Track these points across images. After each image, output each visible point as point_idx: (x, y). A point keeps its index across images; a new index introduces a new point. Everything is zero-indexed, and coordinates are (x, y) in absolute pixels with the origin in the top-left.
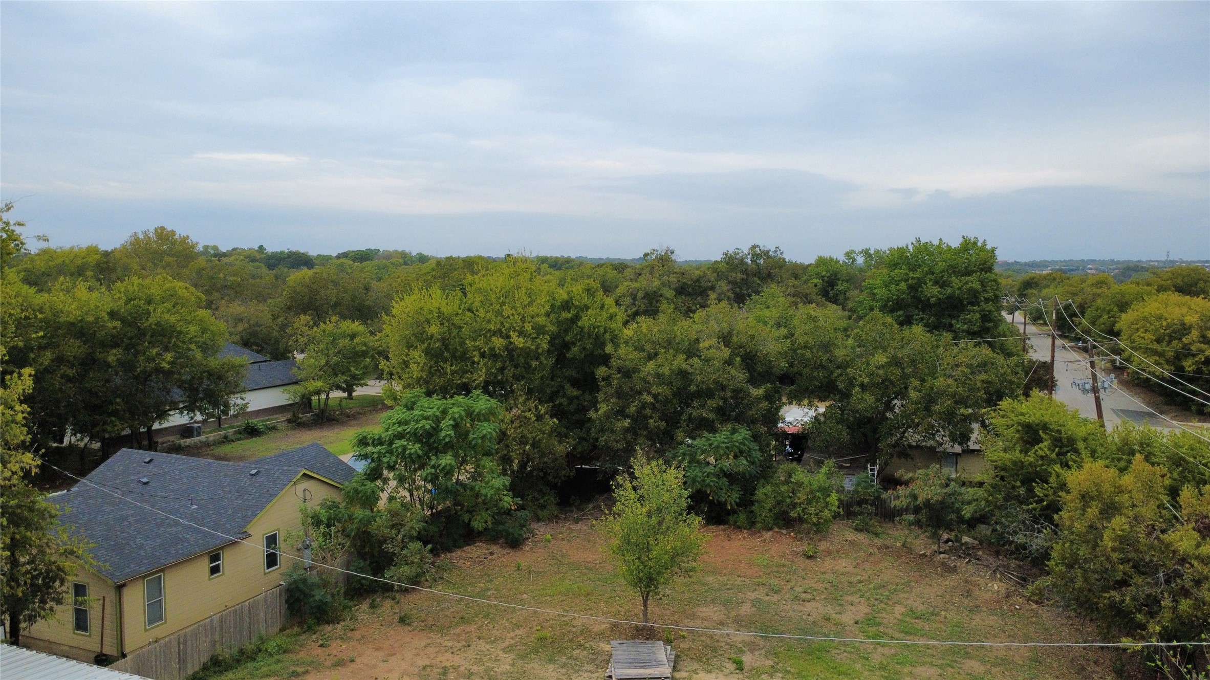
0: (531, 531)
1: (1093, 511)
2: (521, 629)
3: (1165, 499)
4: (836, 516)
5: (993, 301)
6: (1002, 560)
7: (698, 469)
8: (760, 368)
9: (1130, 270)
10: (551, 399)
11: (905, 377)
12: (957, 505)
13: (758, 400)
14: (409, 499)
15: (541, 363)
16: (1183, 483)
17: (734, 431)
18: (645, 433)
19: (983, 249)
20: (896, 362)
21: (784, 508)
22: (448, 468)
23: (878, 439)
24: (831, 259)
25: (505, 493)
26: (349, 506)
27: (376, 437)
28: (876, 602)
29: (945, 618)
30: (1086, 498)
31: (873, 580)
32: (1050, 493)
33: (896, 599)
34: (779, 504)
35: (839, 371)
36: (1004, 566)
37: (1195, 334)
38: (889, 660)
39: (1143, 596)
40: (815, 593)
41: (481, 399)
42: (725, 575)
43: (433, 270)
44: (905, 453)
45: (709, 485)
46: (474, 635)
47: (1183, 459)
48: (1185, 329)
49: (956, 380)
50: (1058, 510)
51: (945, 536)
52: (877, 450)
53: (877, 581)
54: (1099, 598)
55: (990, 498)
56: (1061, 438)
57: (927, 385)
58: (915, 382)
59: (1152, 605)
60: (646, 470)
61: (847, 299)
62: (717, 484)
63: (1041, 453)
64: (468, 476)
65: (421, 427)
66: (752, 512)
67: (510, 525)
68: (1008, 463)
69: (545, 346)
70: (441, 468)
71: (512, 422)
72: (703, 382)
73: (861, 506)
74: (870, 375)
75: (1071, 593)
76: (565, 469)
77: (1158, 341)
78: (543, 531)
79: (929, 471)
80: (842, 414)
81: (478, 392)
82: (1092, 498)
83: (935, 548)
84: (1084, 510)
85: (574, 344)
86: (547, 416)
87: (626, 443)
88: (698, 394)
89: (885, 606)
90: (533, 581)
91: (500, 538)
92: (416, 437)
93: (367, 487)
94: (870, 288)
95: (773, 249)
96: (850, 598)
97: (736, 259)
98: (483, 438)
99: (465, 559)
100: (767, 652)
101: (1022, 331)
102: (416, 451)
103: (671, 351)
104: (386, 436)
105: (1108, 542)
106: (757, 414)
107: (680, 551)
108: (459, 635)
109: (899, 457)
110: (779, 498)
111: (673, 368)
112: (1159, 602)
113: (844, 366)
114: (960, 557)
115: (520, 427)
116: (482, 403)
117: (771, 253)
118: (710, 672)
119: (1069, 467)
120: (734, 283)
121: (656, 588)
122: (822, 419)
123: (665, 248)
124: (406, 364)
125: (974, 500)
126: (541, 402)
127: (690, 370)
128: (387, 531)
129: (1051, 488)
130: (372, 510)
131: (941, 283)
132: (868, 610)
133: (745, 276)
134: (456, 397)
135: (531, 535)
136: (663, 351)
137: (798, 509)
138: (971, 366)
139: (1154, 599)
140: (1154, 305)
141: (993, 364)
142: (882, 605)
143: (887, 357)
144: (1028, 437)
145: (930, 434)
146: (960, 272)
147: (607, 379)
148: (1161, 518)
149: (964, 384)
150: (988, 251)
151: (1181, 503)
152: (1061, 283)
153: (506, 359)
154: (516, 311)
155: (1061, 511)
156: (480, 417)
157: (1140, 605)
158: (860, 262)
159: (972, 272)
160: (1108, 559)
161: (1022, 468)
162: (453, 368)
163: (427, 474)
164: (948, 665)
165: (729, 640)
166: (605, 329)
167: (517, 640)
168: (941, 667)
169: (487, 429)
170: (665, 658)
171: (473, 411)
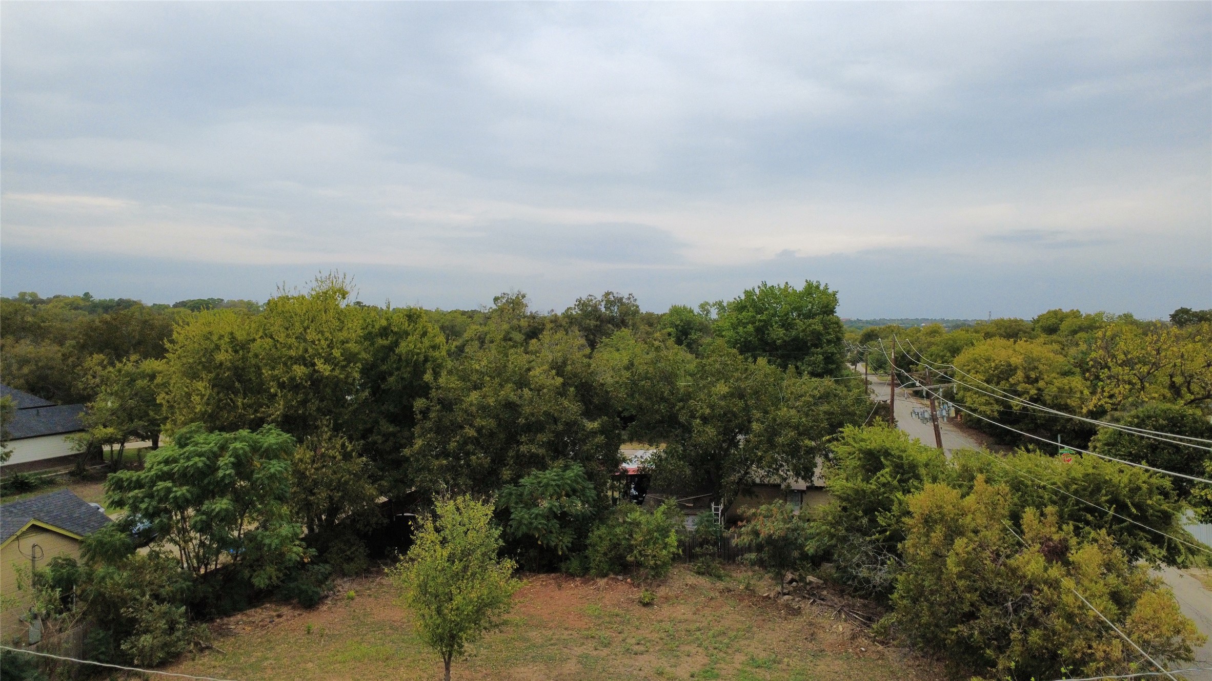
0: (332, 588)
1: (937, 535)
3: (1007, 523)
4: (676, 558)
5: (835, 342)
6: (847, 599)
7: (524, 510)
8: (596, 400)
10: (364, 437)
11: (747, 409)
12: (799, 541)
13: (594, 433)
16: (1023, 507)
17: (566, 467)
19: (825, 292)
20: (738, 393)
21: (621, 551)
22: (223, 514)
23: (721, 475)
24: (685, 308)
25: (297, 543)
26: (89, 563)
28: (715, 651)
29: (788, 665)
30: (928, 522)
31: (713, 627)
32: (893, 522)
33: (736, 646)
34: (614, 547)
35: (681, 404)
36: (849, 605)
37: (1020, 375)
39: (992, 629)
40: (648, 644)
41: (273, 433)
42: (551, 628)
44: (750, 490)
45: (536, 528)
48: (1011, 370)
49: (799, 411)
50: (902, 539)
51: (789, 576)
52: (720, 485)
53: (717, 628)
54: (946, 634)
55: (833, 530)
56: (902, 464)
57: (770, 416)
58: (757, 414)
59: (1001, 638)
60: (451, 506)
61: (699, 346)
62: (546, 527)
63: (882, 480)
65: (192, 465)
66: (586, 557)
67: (304, 582)
68: (851, 492)
69: (357, 375)
70: (214, 513)
71: (312, 461)
72: (533, 415)
73: (702, 548)
74: (712, 406)
75: (917, 629)
77: (988, 381)
78: (347, 588)
79: (773, 507)
80: (684, 450)
81: (272, 427)
82: (935, 522)
83: (779, 589)
84: (927, 536)
85: (391, 374)
86: (354, 454)
88: (528, 428)
89: (724, 655)
90: (324, 646)
91: (292, 598)
92: (184, 477)
95: (626, 296)
96: (687, 648)
97: (590, 305)
98: (271, 478)
99: (245, 623)
101: (864, 378)
102: (183, 494)
103: (499, 382)
104: (147, 477)
105: (952, 565)
106: (592, 449)
107: (488, 602)
109: (744, 496)
110: (615, 541)
111: (500, 398)
112: (1007, 634)
113: (688, 396)
114: (804, 597)
115: (322, 467)
116: (272, 437)
117: (624, 300)
119: (909, 492)
120: (586, 329)
121: (461, 646)
122: (664, 456)
123: (516, 291)
124: (188, 397)
125: (818, 534)
126: (350, 439)
127: (519, 402)
129: (894, 515)
131: (787, 326)
132: (706, 660)
133: (598, 323)
134: (241, 432)
135: (331, 593)
137: (635, 552)
138: (814, 396)
139: (1003, 632)
140: (982, 349)
141: (835, 396)
142: (721, 654)
143: (729, 387)
144: (870, 464)
145: (774, 469)
146: (804, 315)
147: (425, 413)
148: (1006, 543)
149: (807, 415)
150: (829, 295)
151: (1023, 527)
152: (898, 333)
153: (309, 391)
154: (323, 335)
155: (905, 539)
156: (269, 454)
157: (988, 639)
158: (714, 314)
159: (816, 315)
160: (954, 589)
161: (864, 497)
162: (246, 401)
163: (196, 522)
166: (426, 357)
169: (275, 466)
171: (261, 447)
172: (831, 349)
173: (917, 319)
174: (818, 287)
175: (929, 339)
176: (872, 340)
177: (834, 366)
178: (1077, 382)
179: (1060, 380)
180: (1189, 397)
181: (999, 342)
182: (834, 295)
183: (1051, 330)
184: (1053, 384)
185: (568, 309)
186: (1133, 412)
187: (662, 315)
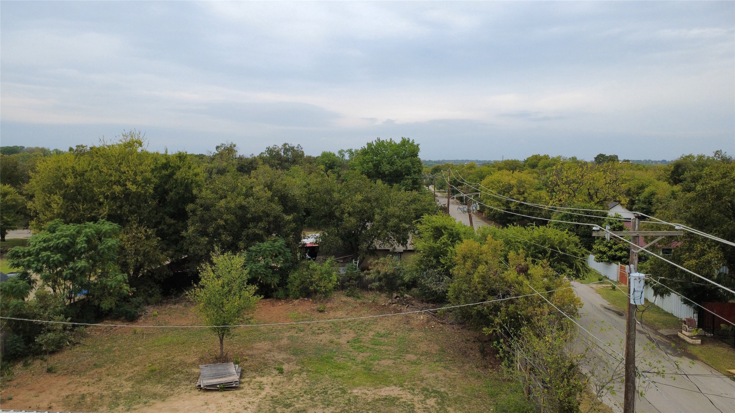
0: (144, 311)
1: (469, 263)
2: (138, 367)
3: (502, 259)
4: (336, 288)
5: (418, 173)
6: (425, 304)
7: (253, 264)
8: (290, 204)
10: (156, 226)
11: (372, 208)
12: (401, 275)
13: (289, 222)
14: (53, 293)
15: (148, 203)
16: (510, 251)
17: (275, 241)
19: (412, 144)
20: (367, 199)
21: (306, 285)
22: (83, 269)
23: (359, 244)
24: (330, 153)
25: (125, 284)
26: (5, 298)
27: (26, 252)
28: (359, 331)
29: (396, 335)
30: (465, 258)
31: (357, 320)
32: (448, 261)
33: (370, 328)
34: (302, 283)
35: (336, 206)
36: (426, 307)
37: (515, 190)
38: (367, 359)
40: (324, 329)
41: (106, 224)
42: (271, 325)
44: (374, 253)
45: (260, 274)
46: (104, 374)
48: (511, 188)
49: (400, 208)
50: (452, 268)
51: (395, 295)
52: (358, 249)
53: (359, 321)
54: (472, 310)
55: (418, 267)
56: (453, 233)
57: (384, 211)
58: (378, 210)
59: (496, 310)
60: (221, 258)
62: (265, 273)
63: (443, 241)
65: (61, 242)
66: (287, 289)
67: (127, 307)
68: (427, 248)
69: (151, 192)
70: (77, 269)
71: (129, 241)
72: (256, 212)
73: (349, 282)
74: (354, 207)
77: (499, 194)
78: (152, 310)
79: (386, 259)
80: (338, 231)
81: (104, 220)
82: (468, 257)
83: (390, 301)
84: (464, 264)
85: (171, 191)
86: (153, 236)
87: (207, 251)
88: (253, 219)
89: (364, 333)
90: (146, 339)
91: (121, 317)
92: (57, 249)
93: (20, 284)
95: (296, 146)
96: (344, 330)
97: (275, 152)
98: (109, 248)
99: (96, 331)
100: (297, 362)
101: (433, 194)
102: (58, 259)
103: (235, 194)
104: (34, 250)
105: (476, 278)
106: (289, 231)
107: (243, 307)
108: (93, 375)
109: (371, 255)
110: (303, 279)
111: (237, 203)
113: (340, 202)
114: (403, 304)
115: (134, 244)
116: (107, 226)
117: (295, 148)
118: (263, 376)
121: (229, 331)
123: (230, 143)
124: (48, 205)
125: (410, 271)
126: (148, 227)
127: (247, 206)
128: (35, 310)
129: (448, 258)
130: (23, 300)
131: (392, 163)
132: (355, 335)
133: (280, 162)
134: (88, 223)
135: (143, 313)
136: (230, 194)
137: (314, 285)
138: (407, 201)
139: (498, 307)
140: (496, 176)
141: (419, 200)
142: (362, 332)
143: (363, 196)
144: (437, 234)
145: (387, 240)
146: (400, 157)
147: (193, 211)
148: (500, 267)
149: (404, 210)
150: (415, 146)
151: (509, 260)
152: (452, 168)
153: (124, 200)
154: (130, 168)
156: (107, 235)
157: (491, 311)
158: (347, 157)
159: (407, 157)
160: (476, 289)
161: (434, 250)
162: (84, 206)
163: (67, 274)
164: (398, 358)
165: (274, 359)
166: (192, 180)
167: (135, 373)
168: (394, 359)
169: (111, 242)
170: (235, 371)
171: (101, 231)
172: (416, 176)
173: (463, 160)
174: (408, 141)
175: (468, 171)
176: (438, 172)
177: (417, 186)
178: (544, 193)
179: (535, 193)
180: (597, 200)
181: (505, 172)
182: (417, 146)
183: (534, 166)
184: (532, 195)
185: (261, 153)
187: (317, 158)
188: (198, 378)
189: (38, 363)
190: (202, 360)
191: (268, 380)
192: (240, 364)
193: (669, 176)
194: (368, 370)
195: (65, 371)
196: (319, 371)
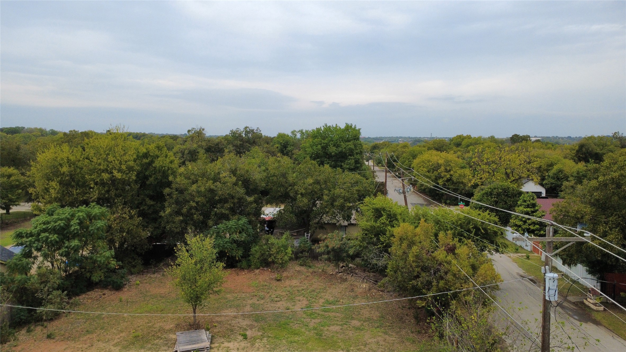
0: (128, 280)
1: (405, 245)
2: (124, 333)
3: (433, 238)
4: (291, 259)
5: (359, 154)
6: (367, 273)
7: (220, 240)
8: (251, 187)
9: (417, 141)
10: (138, 207)
11: (321, 189)
12: (346, 249)
13: (251, 203)
14: (51, 267)
15: (131, 187)
16: (440, 231)
17: (239, 219)
18: (192, 223)
19: (354, 129)
20: (317, 182)
21: (265, 257)
22: (76, 247)
23: (310, 220)
24: (285, 134)
25: (112, 259)
26: (11, 274)
27: (29, 232)
28: (311, 298)
29: (343, 302)
30: (401, 239)
31: (309, 288)
32: (387, 239)
33: (320, 296)
34: (262, 255)
35: (290, 188)
36: (367, 276)
37: (443, 168)
38: (318, 325)
39: (425, 281)
40: (281, 297)
41: (96, 208)
42: (236, 293)
43: (61, 138)
44: (322, 226)
45: (226, 248)
46: (95, 339)
47: (439, 221)
48: (439, 166)
49: (345, 190)
50: (390, 246)
51: (341, 265)
52: (309, 225)
53: (311, 289)
54: (408, 285)
55: (361, 244)
56: (391, 214)
57: (332, 193)
58: (326, 192)
59: (429, 284)
60: (194, 240)
61: (293, 154)
62: (231, 247)
63: (382, 221)
64: (89, 252)
65: (58, 225)
66: (249, 260)
67: (114, 278)
68: (369, 227)
69: (134, 178)
70: (72, 247)
71: (115, 220)
72: (223, 195)
73: (302, 254)
74: (305, 189)
75: (396, 283)
76: (147, 245)
77: (429, 172)
78: (135, 279)
79: (334, 234)
80: (292, 209)
81: (94, 204)
82: (404, 239)
83: (337, 271)
84: (401, 245)
85: (151, 176)
86: (135, 216)
87: (181, 229)
88: (220, 201)
89: (315, 300)
90: (130, 306)
91: (109, 285)
92: (54, 231)
93: (23, 261)
94: (304, 148)
95: (256, 129)
96: (298, 298)
97: (237, 134)
98: (98, 229)
99: (88, 299)
100: (259, 328)
101: (372, 169)
102: (55, 239)
103: (205, 179)
104: (35, 231)
105: (411, 258)
106: (250, 210)
107: (213, 281)
108: (85, 341)
109: (320, 229)
110: (263, 252)
111: (206, 187)
112: (431, 283)
113: (293, 184)
114: (348, 274)
115: (120, 222)
116: (96, 210)
117: (255, 131)
118: (230, 342)
119: (394, 227)
120: (236, 146)
121: (200, 302)
122: (283, 212)
124: (47, 190)
125: (354, 246)
126: (132, 208)
127: (215, 189)
128: (37, 285)
129: (387, 237)
130: (26, 274)
131: (337, 146)
132: (307, 303)
133: (242, 143)
134: (80, 207)
135: (127, 282)
136: (200, 179)
137: (272, 257)
138: (351, 183)
139: (430, 282)
140: (426, 156)
143: (313, 180)
144: (377, 214)
145: (334, 217)
146: (345, 140)
147: (170, 195)
148: (432, 246)
149: (348, 192)
150: (357, 130)
151: (439, 239)
152: (389, 146)
153: (111, 185)
154: (116, 158)
155: (391, 247)
156: (96, 217)
157: (424, 286)
158: (298, 136)
159: (350, 140)
160: (411, 266)
161: (374, 229)
162: (78, 191)
163: (63, 252)
164: (344, 324)
165: (239, 325)
166: (168, 168)
167: (122, 339)
168: (341, 325)
169: (100, 224)
170: (206, 338)
171: (91, 215)
174: (351, 127)
175: (403, 150)
176: (376, 149)
177: (359, 165)
178: (467, 171)
179: (460, 171)
180: (513, 178)
181: (434, 152)
182: (359, 130)
183: (458, 145)
184: (457, 173)
185: (226, 135)
186: (489, 186)
187: (273, 138)
188: (175, 344)
189: (39, 328)
190: (178, 327)
191: (235, 345)
192: (210, 330)
193: (574, 155)
194: (319, 335)
195: (62, 337)
196: (278, 336)
